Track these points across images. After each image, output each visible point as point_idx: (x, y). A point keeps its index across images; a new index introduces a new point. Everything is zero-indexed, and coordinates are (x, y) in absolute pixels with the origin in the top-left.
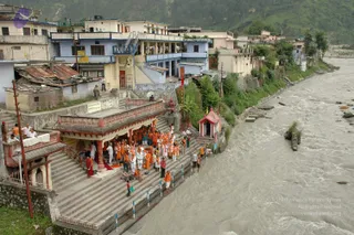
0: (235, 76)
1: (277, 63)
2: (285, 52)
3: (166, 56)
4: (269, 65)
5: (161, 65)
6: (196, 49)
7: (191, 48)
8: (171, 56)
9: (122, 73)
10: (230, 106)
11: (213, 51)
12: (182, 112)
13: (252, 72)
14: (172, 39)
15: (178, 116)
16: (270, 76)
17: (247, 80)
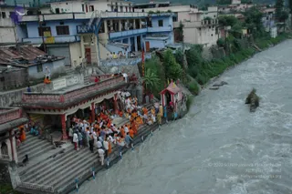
0: (199, 48)
1: (245, 32)
2: (253, 20)
3: (130, 32)
4: (236, 34)
5: (125, 41)
6: (161, 24)
7: (155, 23)
8: (135, 32)
9: (88, 51)
10: (194, 76)
11: (177, 25)
12: (144, 84)
13: (218, 42)
14: (135, 15)
15: (140, 88)
16: (236, 45)
17: (212, 50)
